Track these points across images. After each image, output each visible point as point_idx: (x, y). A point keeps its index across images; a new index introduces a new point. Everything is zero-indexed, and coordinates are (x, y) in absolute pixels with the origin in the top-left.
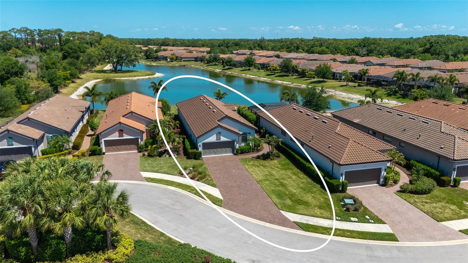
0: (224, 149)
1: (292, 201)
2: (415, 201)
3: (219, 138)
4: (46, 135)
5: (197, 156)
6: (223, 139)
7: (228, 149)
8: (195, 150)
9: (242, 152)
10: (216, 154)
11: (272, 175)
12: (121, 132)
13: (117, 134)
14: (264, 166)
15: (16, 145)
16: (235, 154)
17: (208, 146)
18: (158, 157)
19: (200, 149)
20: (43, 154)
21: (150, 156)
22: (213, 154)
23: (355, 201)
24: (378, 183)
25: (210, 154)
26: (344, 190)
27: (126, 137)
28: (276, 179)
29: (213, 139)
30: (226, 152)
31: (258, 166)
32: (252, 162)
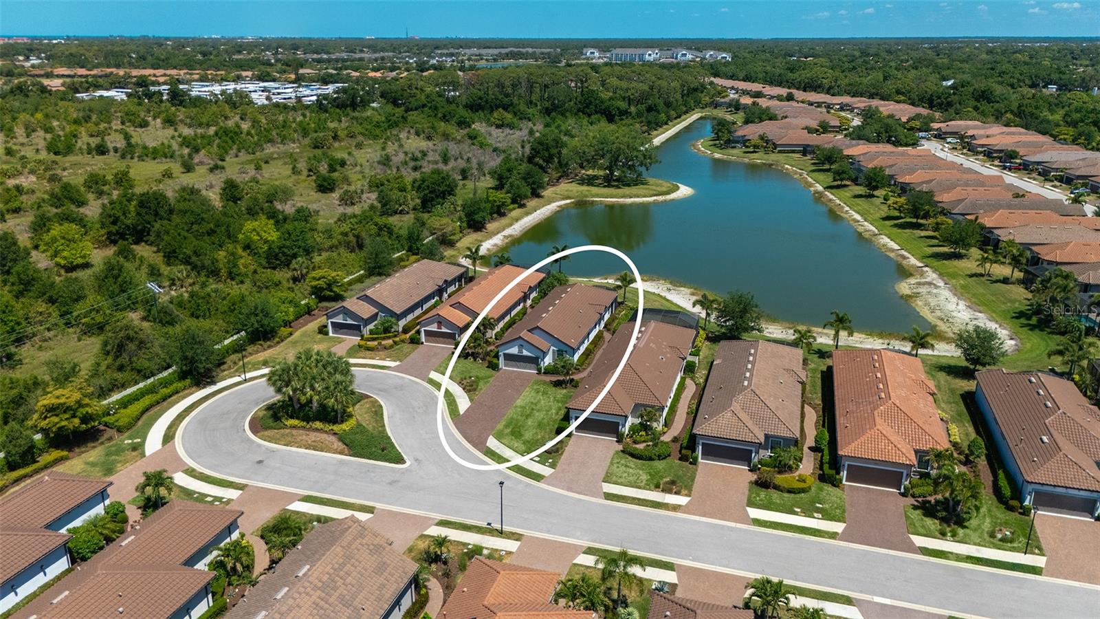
0: (529, 365)
1: (512, 430)
2: (619, 462)
3: (520, 351)
4: (380, 313)
5: (493, 366)
6: (525, 353)
7: (532, 365)
10: (518, 368)
11: (537, 404)
12: (440, 323)
13: (436, 325)
14: (545, 393)
15: (350, 322)
16: (540, 374)
17: (510, 358)
19: (501, 360)
20: (371, 334)
22: (514, 367)
25: (512, 366)
27: (444, 330)
28: (533, 409)
29: (514, 350)
30: (529, 369)
31: (538, 392)
32: (540, 386)
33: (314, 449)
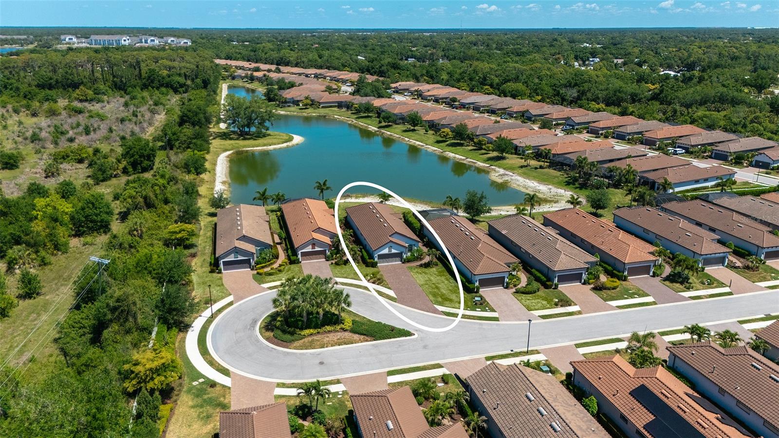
0: (394, 259)
1: (442, 299)
2: (522, 299)
3: (390, 250)
5: (374, 265)
6: (394, 251)
7: (397, 259)
8: (372, 260)
9: (408, 261)
10: (389, 263)
11: (431, 280)
12: (314, 245)
13: (310, 247)
14: (426, 273)
15: (240, 258)
16: (403, 263)
17: (383, 257)
18: (343, 266)
19: (376, 259)
21: (337, 264)
22: (385, 262)
23: (481, 299)
24: (503, 286)
25: (383, 262)
26: (477, 292)
27: (317, 249)
28: (433, 284)
29: (386, 251)
30: (396, 261)
31: (421, 273)
32: (416, 270)
33: (346, 344)
